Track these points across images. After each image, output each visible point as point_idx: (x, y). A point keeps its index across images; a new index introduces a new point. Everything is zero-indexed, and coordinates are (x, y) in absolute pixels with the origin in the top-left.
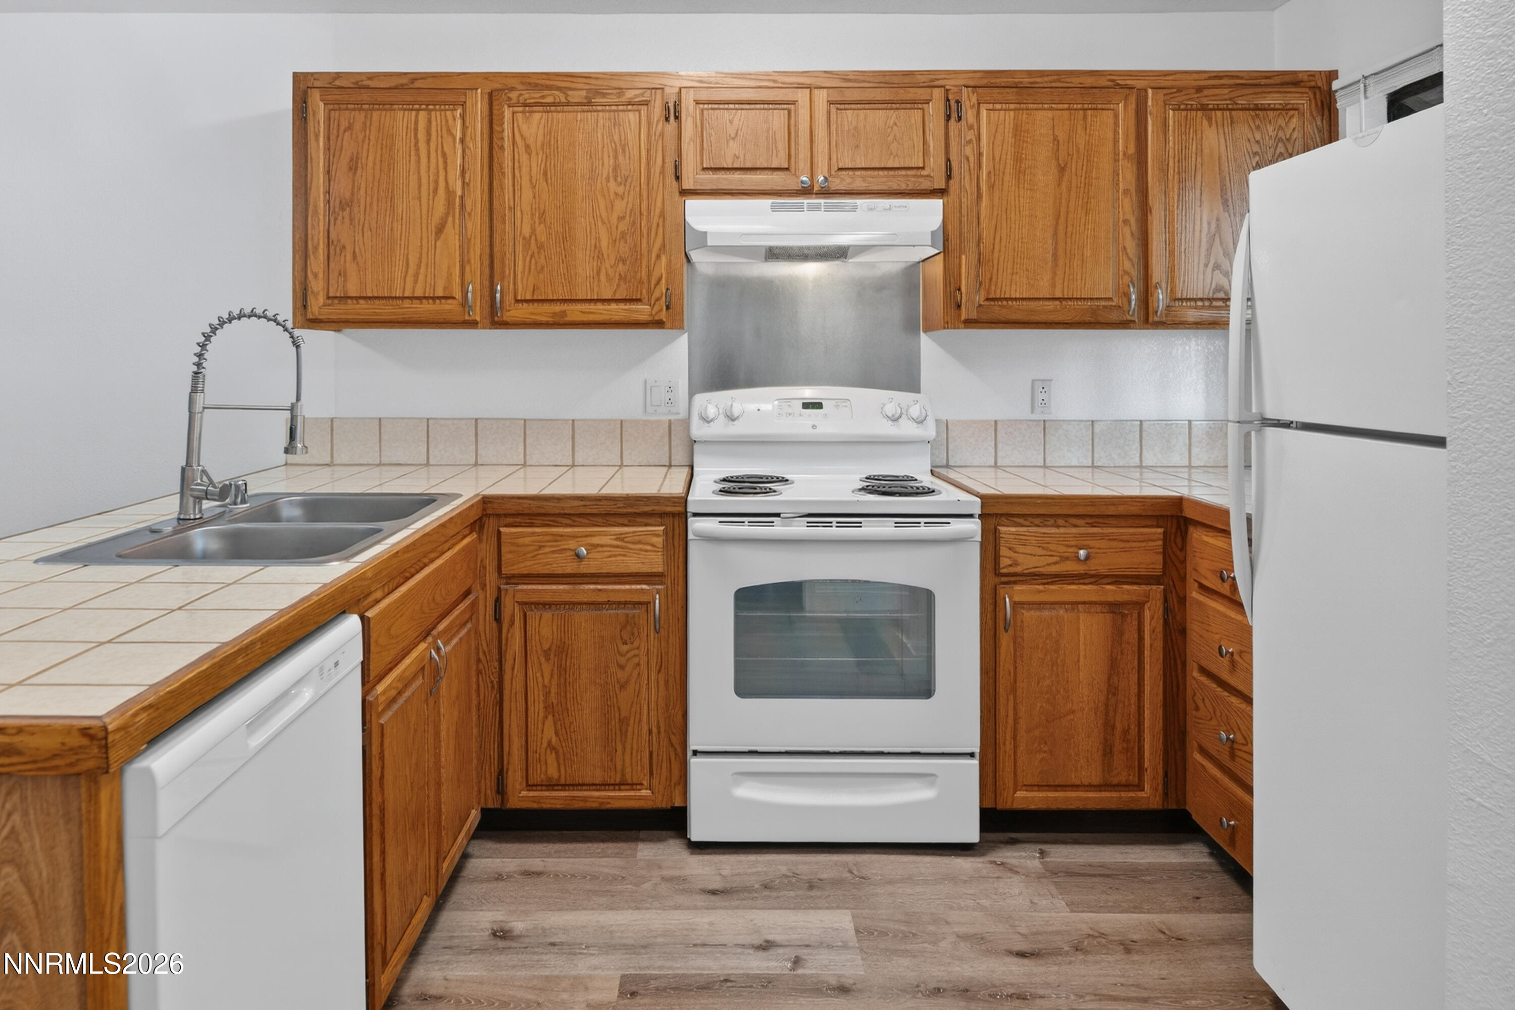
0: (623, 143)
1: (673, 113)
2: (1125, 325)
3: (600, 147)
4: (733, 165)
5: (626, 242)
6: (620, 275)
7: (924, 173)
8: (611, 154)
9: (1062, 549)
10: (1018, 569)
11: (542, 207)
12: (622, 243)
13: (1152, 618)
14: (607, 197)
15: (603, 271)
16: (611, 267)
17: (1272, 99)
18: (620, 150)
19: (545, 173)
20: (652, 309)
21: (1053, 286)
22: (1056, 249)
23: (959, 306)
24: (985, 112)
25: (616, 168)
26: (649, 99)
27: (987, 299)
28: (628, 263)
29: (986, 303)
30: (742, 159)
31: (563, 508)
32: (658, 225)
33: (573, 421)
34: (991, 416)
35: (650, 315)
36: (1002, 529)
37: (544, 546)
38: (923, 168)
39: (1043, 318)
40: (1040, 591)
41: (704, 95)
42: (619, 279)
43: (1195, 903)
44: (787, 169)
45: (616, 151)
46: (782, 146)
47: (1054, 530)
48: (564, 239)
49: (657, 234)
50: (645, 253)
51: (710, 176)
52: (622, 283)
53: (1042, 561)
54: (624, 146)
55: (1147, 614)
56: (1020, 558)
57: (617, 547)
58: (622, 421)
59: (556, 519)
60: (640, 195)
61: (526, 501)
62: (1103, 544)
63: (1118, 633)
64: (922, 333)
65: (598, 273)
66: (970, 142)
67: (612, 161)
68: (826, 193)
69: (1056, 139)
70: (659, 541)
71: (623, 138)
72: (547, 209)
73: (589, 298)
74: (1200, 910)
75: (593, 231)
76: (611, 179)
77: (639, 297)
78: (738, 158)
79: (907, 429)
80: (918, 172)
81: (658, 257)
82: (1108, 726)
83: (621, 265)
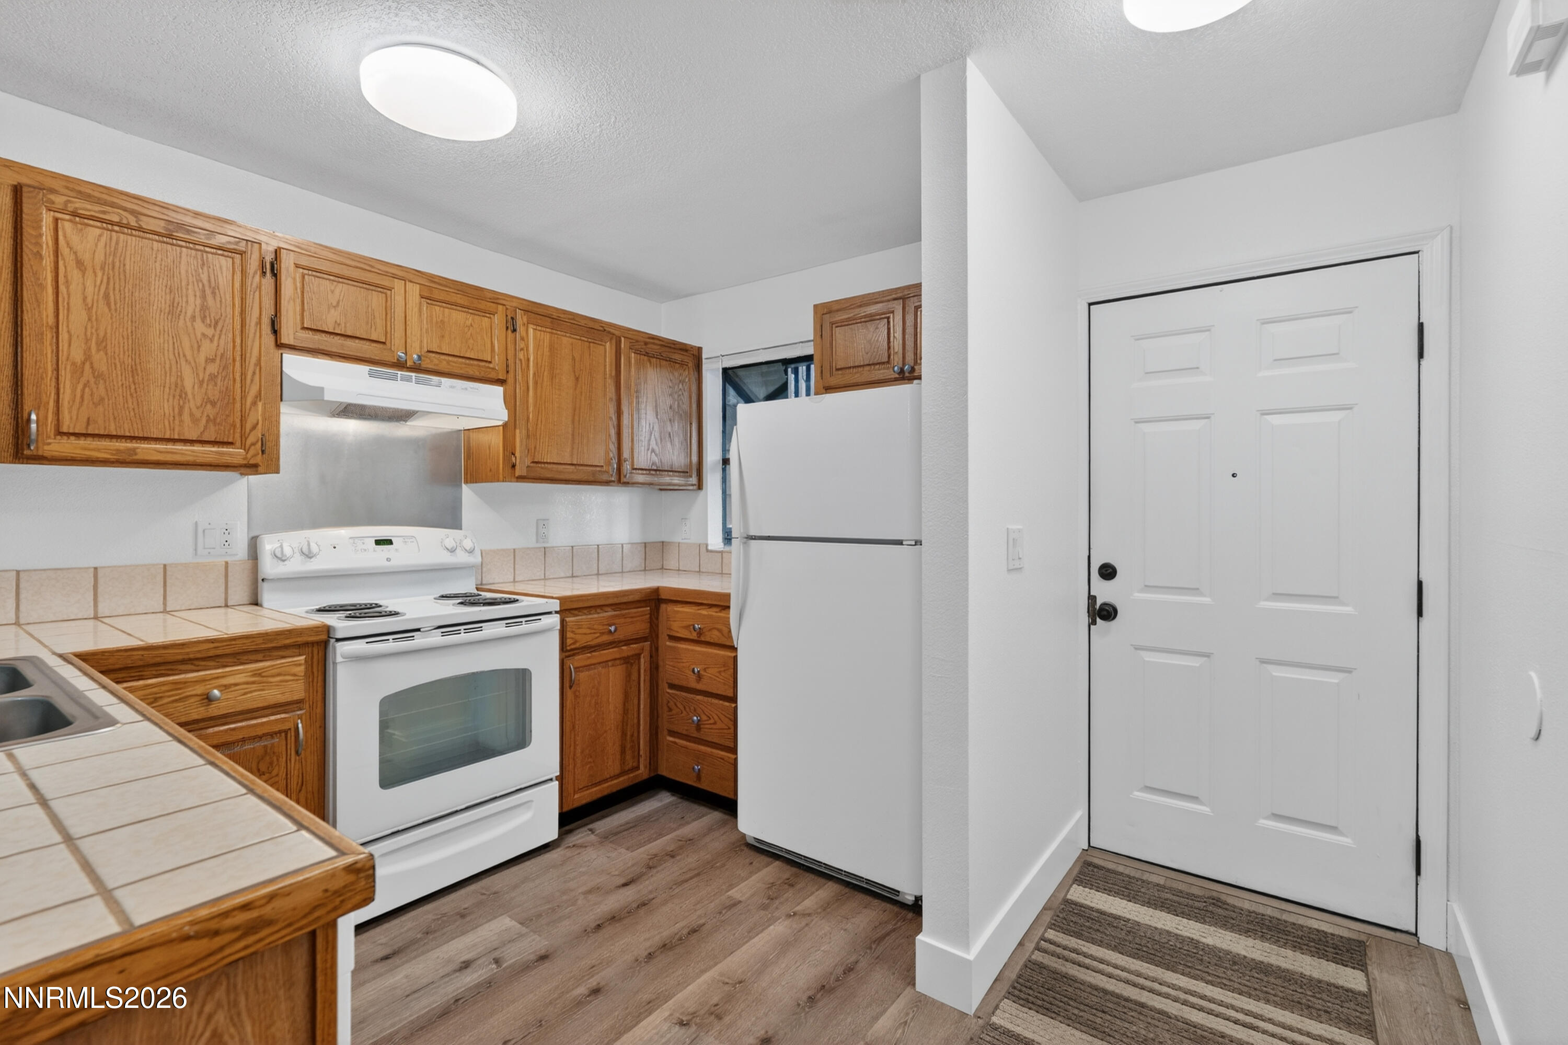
0: (213, 284)
1: (273, 269)
2: (607, 483)
3: (184, 284)
4: (334, 329)
5: (216, 385)
6: (208, 416)
7: (491, 366)
8: (198, 294)
9: (601, 627)
10: (577, 645)
11: (102, 334)
12: (210, 387)
13: (644, 662)
14: (192, 336)
15: (186, 410)
16: (198, 408)
17: (677, 357)
18: (208, 292)
19: (106, 296)
20: (247, 453)
21: (572, 455)
22: (573, 431)
23: (514, 466)
24: (532, 330)
25: (204, 308)
26: (244, 249)
27: (533, 462)
28: (218, 405)
29: (532, 465)
30: (343, 325)
31: (188, 654)
32: (254, 373)
33: (96, 569)
34: (510, 546)
35: (244, 459)
36: (567, 619)
37: (161, 697)
38: (490, 362)
39: (562, 477)
40: (589, 658)
41: (304, 261)
42: (207, 421)
43: (683, 821)
44: (384, 343)
45: (204, 291)
46: (380, 322)
47: (596, 616)
48: (134, 371)
49: (252, 381)
50: (238, 398)
51: (309, 335)
52: (211, 424)
53: (590, 637)
54: (214, 288)
55: (642, 660)
56: (578, 637)
57: (253, 683)
58: (165, 566)
59: (173, 667)
60: (234, 342)
61: (140, 653)
62: (622, 620)
63: (628, 675)
64: (464, 485)
65: (181, 413)
66: (522, 349)
67: (198, 301)
68: (416, 369)
69: (574, 359)
70: (301, 670)
71: (213, 280)
72: (109, 335)
73: (167, 436)
74: (688, 823)
75: (174, 369)
76: (198, 320)
77: (230, 440)
78: (339, 325)
79: (461, 558)
80: (487, 365)
81: (254, 403)
82: (624, 734)
83: (209, 406)
